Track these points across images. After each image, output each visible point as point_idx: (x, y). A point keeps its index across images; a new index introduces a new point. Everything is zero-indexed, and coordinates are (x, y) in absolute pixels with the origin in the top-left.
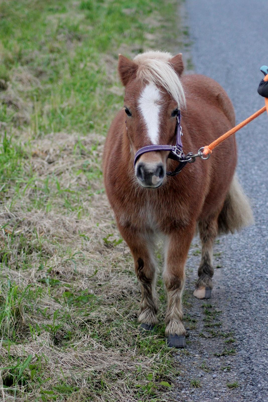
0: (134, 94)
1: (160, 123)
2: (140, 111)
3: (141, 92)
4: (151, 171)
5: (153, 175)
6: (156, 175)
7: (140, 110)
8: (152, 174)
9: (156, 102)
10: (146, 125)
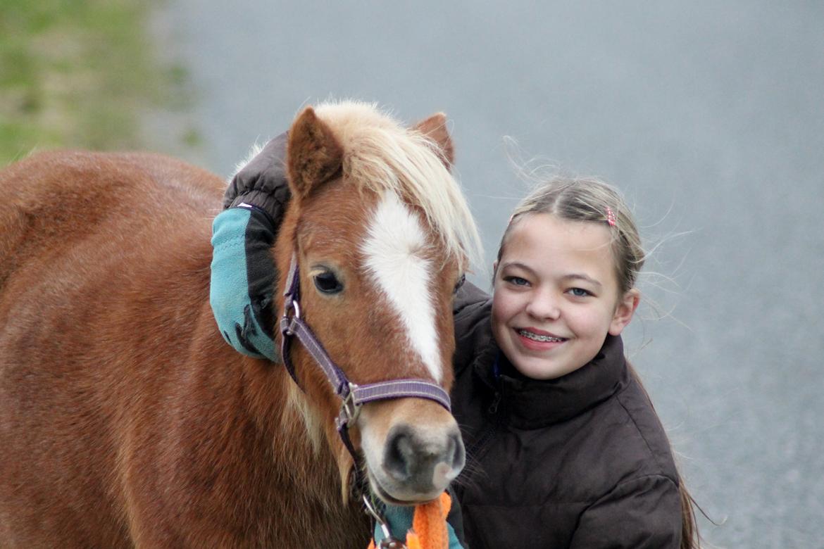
0: (346, 228)
1: (434, 311)
2: (374, 277)
3: (366, 222)
4: (432, 450)
5: (438, 462)
6: (446, 459)
7: (372, 273)
8: (434, 458)
9: (414, 251)
10: (398, 317)
